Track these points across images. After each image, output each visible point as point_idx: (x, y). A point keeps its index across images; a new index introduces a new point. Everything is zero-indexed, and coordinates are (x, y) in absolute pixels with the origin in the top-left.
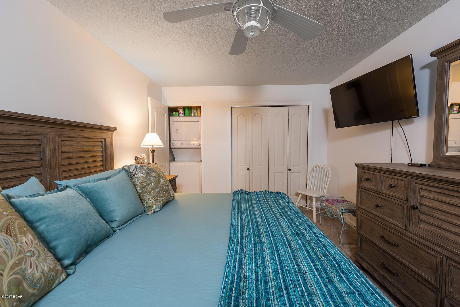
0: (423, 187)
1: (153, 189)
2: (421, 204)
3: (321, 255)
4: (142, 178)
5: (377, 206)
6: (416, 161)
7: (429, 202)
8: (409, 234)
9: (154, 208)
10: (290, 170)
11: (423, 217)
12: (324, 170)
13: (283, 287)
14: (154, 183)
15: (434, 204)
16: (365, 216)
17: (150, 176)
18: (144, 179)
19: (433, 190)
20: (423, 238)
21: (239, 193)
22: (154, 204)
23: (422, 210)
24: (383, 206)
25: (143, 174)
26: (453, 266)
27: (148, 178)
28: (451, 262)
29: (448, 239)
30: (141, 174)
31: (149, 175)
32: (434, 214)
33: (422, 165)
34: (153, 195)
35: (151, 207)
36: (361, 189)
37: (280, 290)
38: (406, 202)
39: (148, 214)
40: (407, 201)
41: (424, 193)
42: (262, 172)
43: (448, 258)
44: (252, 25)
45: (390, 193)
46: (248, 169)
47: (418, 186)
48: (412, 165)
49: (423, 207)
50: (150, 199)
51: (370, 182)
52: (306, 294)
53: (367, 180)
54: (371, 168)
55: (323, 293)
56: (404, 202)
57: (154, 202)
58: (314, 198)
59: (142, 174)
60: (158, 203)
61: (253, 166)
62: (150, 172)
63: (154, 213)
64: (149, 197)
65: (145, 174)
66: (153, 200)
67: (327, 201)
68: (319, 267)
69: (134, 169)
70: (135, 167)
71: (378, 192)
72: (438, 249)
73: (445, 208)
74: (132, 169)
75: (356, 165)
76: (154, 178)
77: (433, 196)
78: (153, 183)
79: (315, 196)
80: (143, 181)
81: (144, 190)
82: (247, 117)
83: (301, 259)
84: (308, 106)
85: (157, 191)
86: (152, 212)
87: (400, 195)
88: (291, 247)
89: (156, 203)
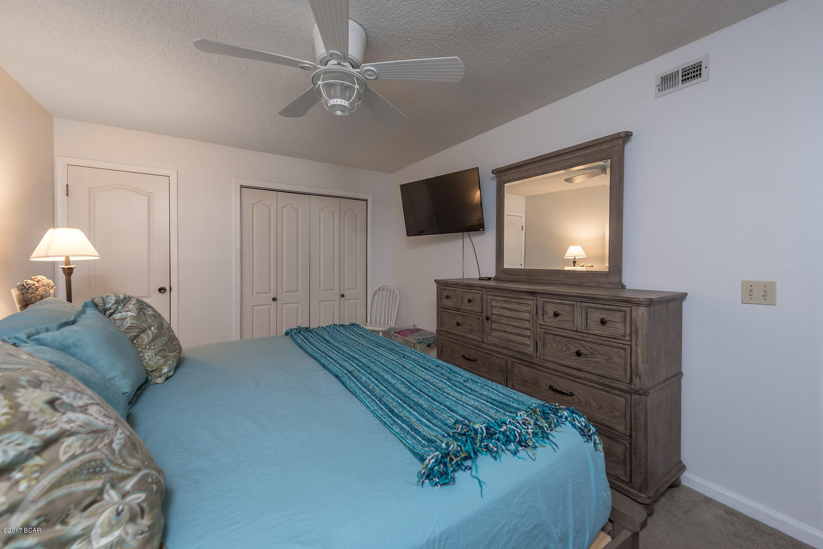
0: (493, 298)
1: (155, 338)
2: (492, 314)
3: (435, 368)
4: (131, 319)
5: (458, 324)
6: (483, 275)
7: (498, 311)
8: (485, 346)
9: (165, 370)
10: (343, 296)
11: (494, 326)
12: (390, 291)
13: (418, 391)
14: (156, 326)
15: (502, 312)
16: (446, 339)
17: (144, 315)
18: (134, 322)
19: (500, 299)
20: (495, 346)
21: (296, 332)
22: (163, 365)
23: (493, 319)
24: (463, 323)
25: (132, 312)
26: (515, 362)
27: (142, 319)
28: (513, 359)
29: (510, 341)
30: (126, 312)
31: (143, 312)
32: (502, 321)
33: (489, 279)
34: (158, 350)
35: (159, 369)
36: (441, 309)
37: (418, 394)
38: (481, 315)
39: (157, 383)
40: (482, 313)
41: (494, 304)
42: (299, 303)
43: (511, 357)
44: (338, 103)
45: (468, 307)
46: (274, 299)
47: (490, 297)
48: (481, 279)
49: (494, 316)
50: (154, 357)
51: (451, 299)
52: (437, 390)
53: (447, 297)
54: (452, 284)
55: (449, 386)
56: (479, 314)
57: (162, 360)
58: (381, 333)
59: (128, 311)
60: (170, 362)
61: (282, 293)
62: (143, 308)
63: (167, 379)
64: (149, 354)
65: (136, 311)
66: (159, 358)
67: (399, 333)
68: (438, 374)
69: (114, 302)
70: (115, 298)
71: (458, 309)
72: (504, 351)
73: (508, 313)
74: (110, 303)
75: (436, 281)
76: (152, 317)
77: (500, 304)
78: (154, 326)
79: (381, 329)
80: (134, 324)
81: (135, 341)
82: (272, 207)
83: (420, 373)
84: (366, 200)
85: (163, 342)
86: (164, 378)
87: (476, 308)
88: (405, 368)
89: (166, 362)
